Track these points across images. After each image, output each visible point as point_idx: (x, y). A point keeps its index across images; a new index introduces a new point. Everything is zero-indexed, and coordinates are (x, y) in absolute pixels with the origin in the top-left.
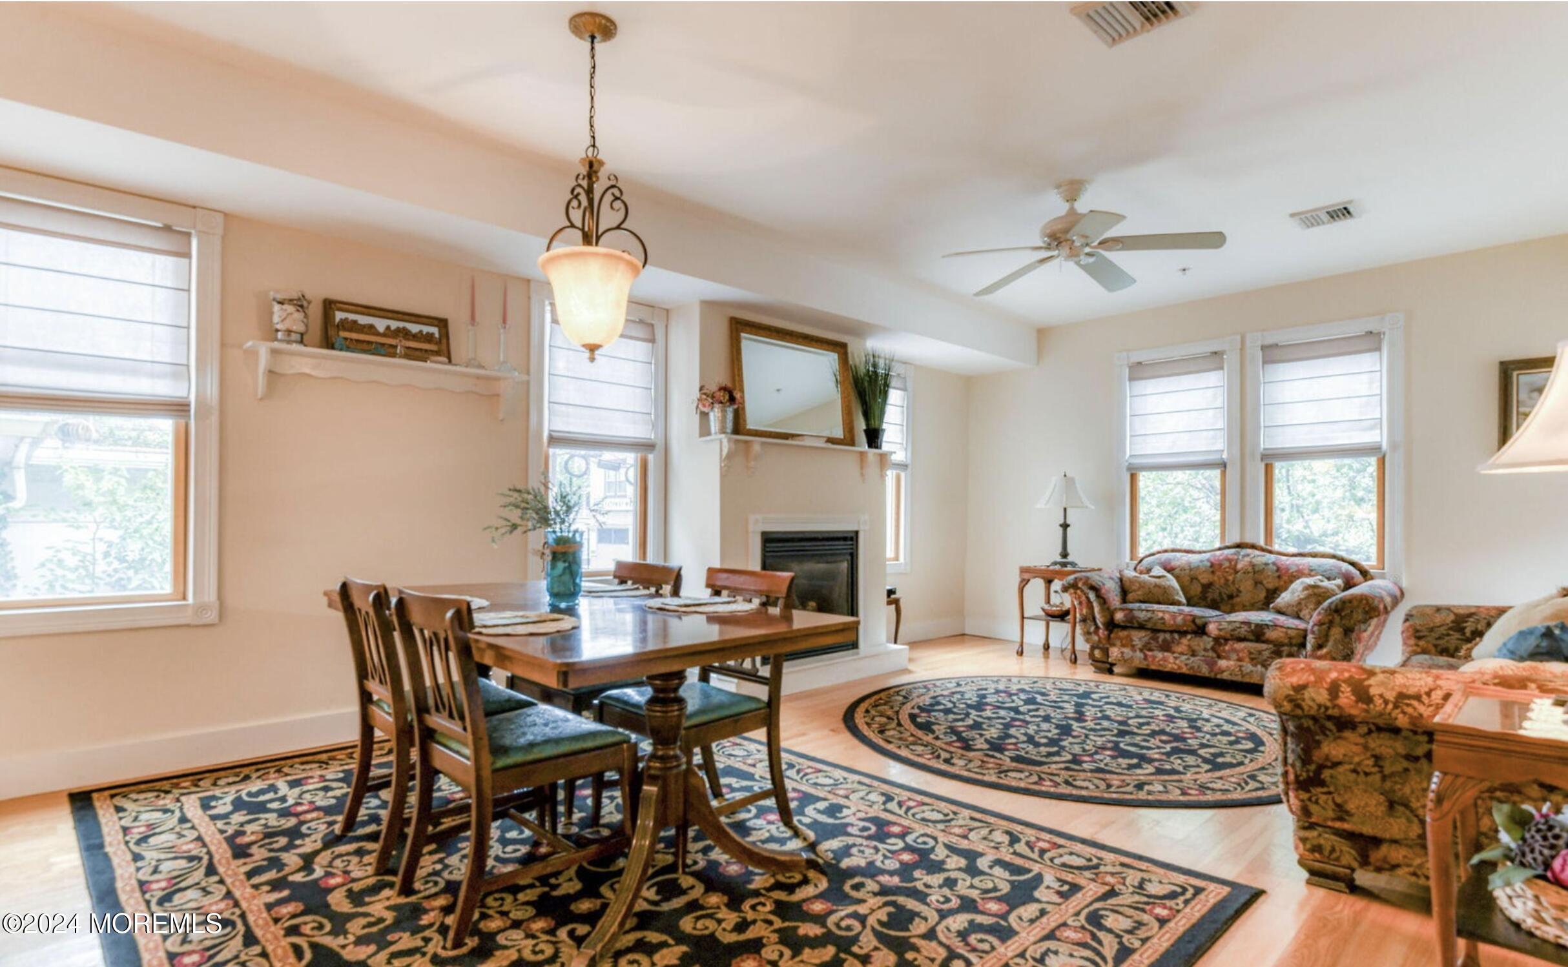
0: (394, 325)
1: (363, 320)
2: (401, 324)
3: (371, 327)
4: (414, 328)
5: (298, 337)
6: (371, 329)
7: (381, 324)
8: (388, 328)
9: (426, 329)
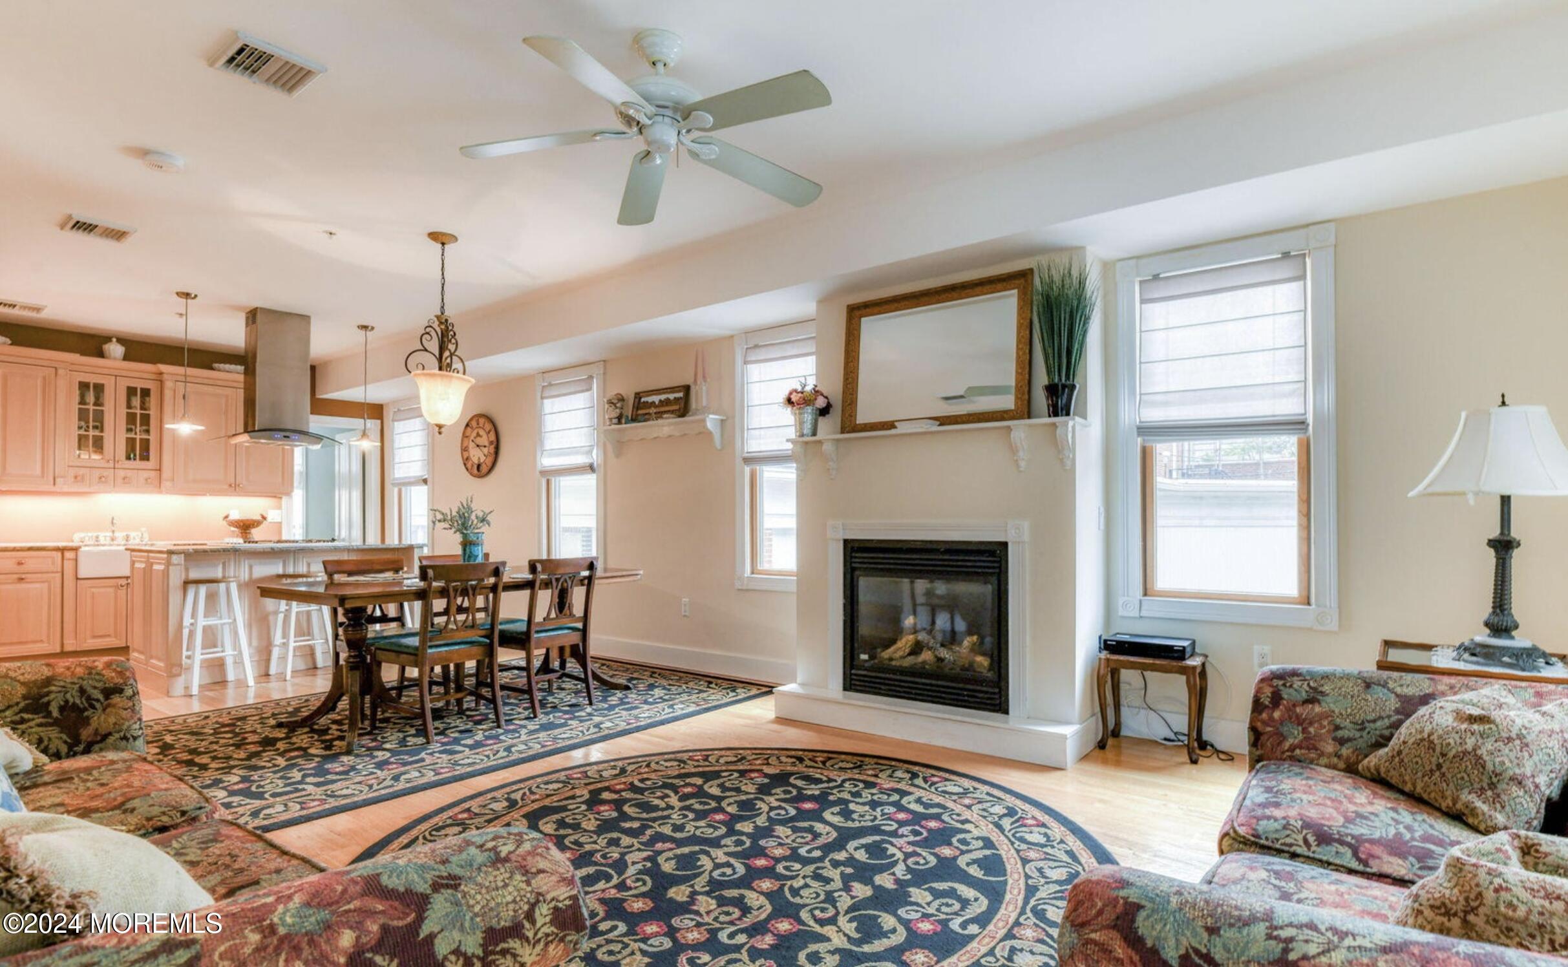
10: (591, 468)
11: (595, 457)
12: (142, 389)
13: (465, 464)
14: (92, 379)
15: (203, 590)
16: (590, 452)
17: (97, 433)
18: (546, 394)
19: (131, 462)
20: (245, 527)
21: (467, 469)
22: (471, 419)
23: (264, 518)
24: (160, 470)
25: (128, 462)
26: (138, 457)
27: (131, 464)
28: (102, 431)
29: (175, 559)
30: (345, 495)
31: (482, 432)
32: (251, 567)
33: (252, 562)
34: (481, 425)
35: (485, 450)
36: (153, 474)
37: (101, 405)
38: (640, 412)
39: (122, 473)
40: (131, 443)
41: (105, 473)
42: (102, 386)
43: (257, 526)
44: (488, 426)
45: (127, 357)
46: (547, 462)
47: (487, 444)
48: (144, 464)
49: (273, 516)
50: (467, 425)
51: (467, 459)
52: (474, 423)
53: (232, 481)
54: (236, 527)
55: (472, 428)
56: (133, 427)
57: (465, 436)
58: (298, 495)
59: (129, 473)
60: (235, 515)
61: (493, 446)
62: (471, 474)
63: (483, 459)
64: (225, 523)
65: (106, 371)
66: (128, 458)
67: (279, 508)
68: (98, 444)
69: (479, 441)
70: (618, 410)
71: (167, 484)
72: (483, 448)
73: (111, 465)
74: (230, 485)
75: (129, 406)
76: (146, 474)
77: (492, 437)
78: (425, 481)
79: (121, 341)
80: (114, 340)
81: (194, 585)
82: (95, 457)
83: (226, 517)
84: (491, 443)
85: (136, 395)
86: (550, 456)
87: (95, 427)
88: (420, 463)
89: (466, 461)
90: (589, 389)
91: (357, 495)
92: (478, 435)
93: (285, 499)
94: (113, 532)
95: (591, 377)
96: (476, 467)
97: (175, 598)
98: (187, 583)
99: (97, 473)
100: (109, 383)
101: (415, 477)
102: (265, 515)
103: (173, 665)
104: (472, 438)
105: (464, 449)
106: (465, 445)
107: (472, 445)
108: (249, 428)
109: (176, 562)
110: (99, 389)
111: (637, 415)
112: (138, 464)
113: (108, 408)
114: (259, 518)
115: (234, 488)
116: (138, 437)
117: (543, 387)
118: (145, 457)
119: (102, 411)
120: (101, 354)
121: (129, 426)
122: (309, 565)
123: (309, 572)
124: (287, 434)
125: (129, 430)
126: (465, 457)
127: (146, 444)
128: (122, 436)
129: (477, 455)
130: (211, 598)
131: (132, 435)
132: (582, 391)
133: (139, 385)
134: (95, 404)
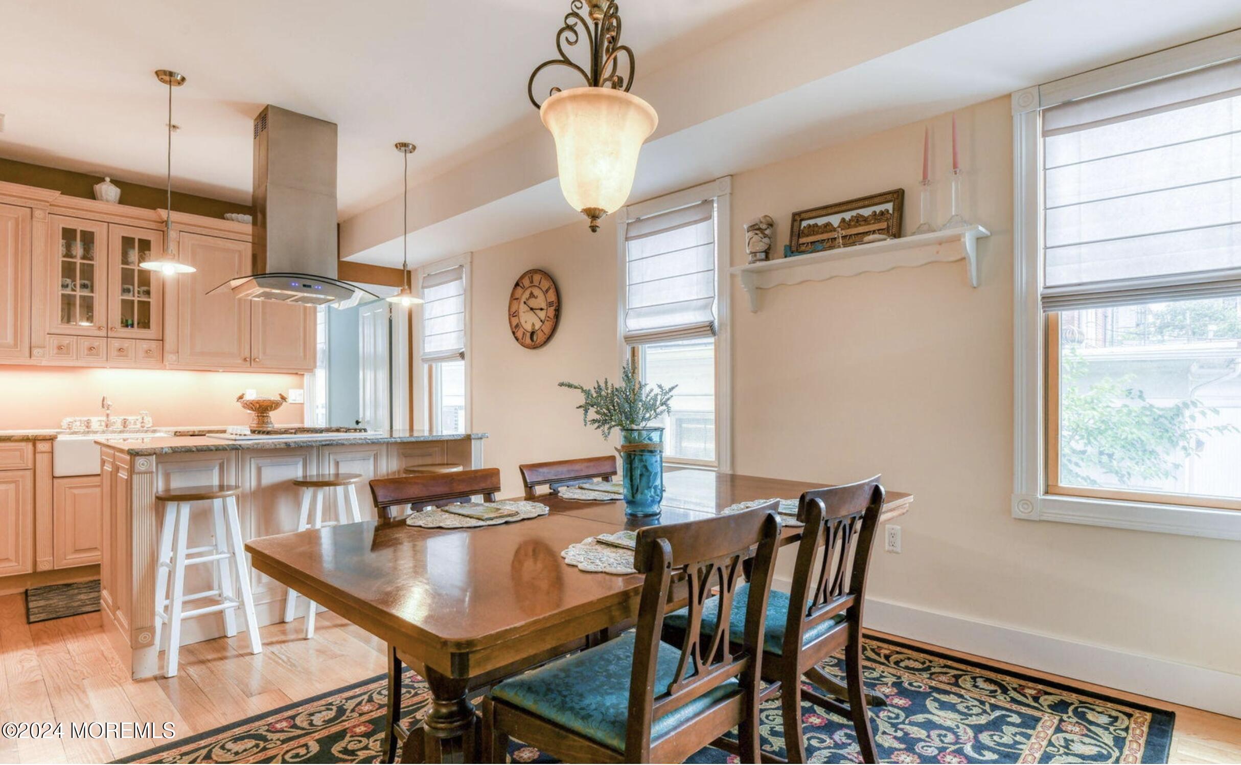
0: (848, 216)
1: (821, 221)
2: (854, 213)
3: (828, 224)
4: (866, 212)
5: (763, 256)
6: (828, 227)
7: (835, 220)
8: (843, 220)
9: (878, 209)
10: (709, 329)
11: (714, 314)
12: (139, 240)
13: (514, 333)
14: (79, 226)
15: (186, 509)
16: (707, 307)
17: (86, 293)
18: (632, 233)
19: (129, 330)
20: (262, 409)
21: (517, 339)
22: (522, 277)
23: (283, 398)
24: (162, 340)
25: (126, 330)
26: (136, 323)
27: (128, 332)
28: (92, 291)
29: (141, 464)
30: (370, 375)
31: (536, 292)
32: (259, 470)
33: (261, 462)
34: (536, 283)
35: (542, 314)
36: (154, 345)
37: (91, 259)
38: (802, 240)
39: (116, 344)
40: (127, 305)
41: (96, 343)
42: (92, 234)
43: (275, 409)
44: (546, 284)
45: (121, 201)
46: (635, 324)
47: (544, 305)
48: (143, 333)
49: (294, 396)
50: (517, 285)
51: (517, 326)
52: (526, 282)
53: (247, 354)
54: (252, 409)
55: (523, 288)
56: (131, 287)
57: (513, 298)
58: (321, 375)
59: (126, 344)
60: (251, 395)
61: (553, 308)
62: (523, 345)
63: (538, 325)
64: (239, 405)
65: (98, 217)
66: (126, 324)
67: (301, 387)
68: (88, 307)
69: (533, 303)
70: (766, 240)
71: (170, 358)
72: (538, 312)
73: (103, 333)
74: (245, 360)
75: (125, 261)
76: (145, 345)
77: (552, 296)
78: (462, 355)
79: (115, 182)
80: (108, 179)
81: (176, 503)
82: (85, 324)
83: (241, 397)
84: (550, 304)
85: (133, 248)
86: (639, 315)
87: (84, 286)
88: (454, 335)
89: (515, 329)
90: (709, 217)
91: (383, 375)
92: (532, 295)
93: (307, 377)
94: (108, 415)
95: (707, 203)
96: (528, 335)
97: (142, 525)
98: (163, 500)
99: (86, 343)
100: (100, 232)
101: (447, 351)
102: (285, 395)
103: (141, 629)
104: (523, 299)
105: (513, 314)
106: (513, 310)
107: (523, 308)
108: (259, 272)
109: (143, 469)
110: (88, 239)
111: (799, 245)
112: (136, 332)
113: (99, 262)
114: (278, 398)
115: (250, 363)
116: (136, 299)
117: (628, 224)
118: (145, 323)
119: (92, 265)
120: (92, 196)
121: (126, 286)
122: (337, 464)
123: (337, 475)
124: (308, 282)
125: (125, 291)
126: (514, 324)
127: (145, 307)
128: (117, 297)
129: (529, 321)
130: (201, 520)
131: (129, 297)
132: (696, 222)
133: (138, 235)
134: (84, 258)
